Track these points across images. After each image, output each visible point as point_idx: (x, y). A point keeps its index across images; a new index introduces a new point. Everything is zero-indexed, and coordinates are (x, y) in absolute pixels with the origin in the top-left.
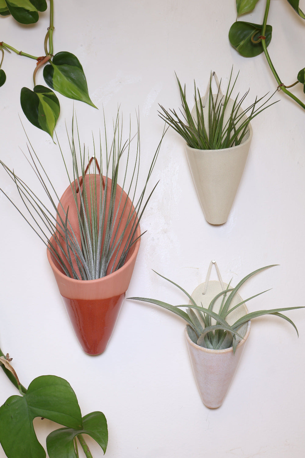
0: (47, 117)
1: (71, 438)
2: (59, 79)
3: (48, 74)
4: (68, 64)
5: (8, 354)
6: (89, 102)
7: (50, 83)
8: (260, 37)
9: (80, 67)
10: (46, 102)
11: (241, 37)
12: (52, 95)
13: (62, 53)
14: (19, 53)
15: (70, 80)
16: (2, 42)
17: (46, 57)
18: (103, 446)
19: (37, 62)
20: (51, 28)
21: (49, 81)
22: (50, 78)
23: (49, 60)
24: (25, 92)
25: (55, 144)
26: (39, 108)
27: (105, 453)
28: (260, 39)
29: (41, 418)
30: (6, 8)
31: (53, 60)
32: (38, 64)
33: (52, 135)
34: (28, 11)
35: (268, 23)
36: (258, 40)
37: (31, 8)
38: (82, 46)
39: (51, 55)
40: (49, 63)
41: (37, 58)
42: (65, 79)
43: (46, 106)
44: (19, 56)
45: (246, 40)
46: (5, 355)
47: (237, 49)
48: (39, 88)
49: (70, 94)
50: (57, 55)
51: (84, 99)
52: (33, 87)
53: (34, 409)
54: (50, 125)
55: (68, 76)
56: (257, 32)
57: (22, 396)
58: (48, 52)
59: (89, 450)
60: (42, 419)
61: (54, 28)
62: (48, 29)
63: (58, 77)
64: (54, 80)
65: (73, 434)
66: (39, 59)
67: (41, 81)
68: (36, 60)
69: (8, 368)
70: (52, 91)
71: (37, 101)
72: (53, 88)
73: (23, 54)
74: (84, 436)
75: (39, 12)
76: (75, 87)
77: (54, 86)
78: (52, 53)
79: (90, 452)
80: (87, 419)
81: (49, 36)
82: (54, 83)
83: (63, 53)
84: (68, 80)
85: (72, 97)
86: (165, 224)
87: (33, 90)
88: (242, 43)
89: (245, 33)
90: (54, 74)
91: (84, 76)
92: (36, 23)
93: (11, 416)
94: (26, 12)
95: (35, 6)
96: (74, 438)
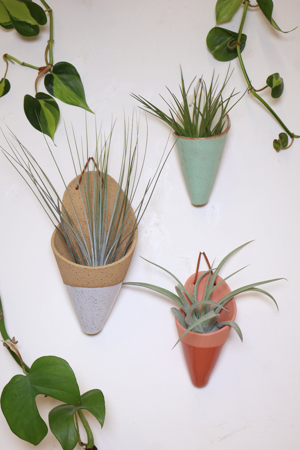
0: (48, 121)
1: (71, 413)
2: (59, 87)
3: (49, 82)
4: (67, 73)
5: (14, 338)
6: (87, 108)
7: (50, 90)
8: (235, 44)
9: (78, 76)
10: (47, 108)
11: (218, 42)
12: (52, 101)
13: (60, 63)
14: (22, 63)
15: (69, 88)
16: (6, 53)
17: (46, 67)
18: (101, 421)
19: (39, 71)
20: (51, 41)
21: (49, 89)
22: (50, 86)
23: (50, 70)
24: (28, 100)
25: (56, 146)
26: (41, 113)
27: (102, 427)
28: (235, 45)
29: (45, 395)
30: (10, 22)
31: (53, 70)
32: (39, 73)
33: (53, 138)
34: (29, 25)
35: (243, 32)
36: (234, 46)
37: (32, 22)
38: (79, 56)
39: (51, 65)
40: (49, 73)
41: (38, 68)
42: (64, 86)
43: (47, 112)
44: (22, 66)
45: (221, 45)
46: (12, 338)
47: (212, 52)
48: (40, 95)
49: (69, 100)
50: (56, 65)
51: (82, 105)
52: (35, 94)
53: (37, 387)
54: (50, 129)
55: (67, 84)
56: (234, 39)
57: (26, 375)
58: (49, 62)
59: (88, 425)
60: (46, 397)
61: (54, 41)
62: (48, 42)
63: (58, 85)
64: (54, 88)
65: (74, 410)
66: (41, 69)
67: (42, 89)
68: (38, 70)
69: (13, 350)
70: (52, 98)
71: (39, 107)
72: (53, 95)
73: (26, 64)
74: (84, 411)
75: (40, 26)
76: (73, 94)
77: (54, 94)
78: (52, 64)
79: (89, 426)
80: (87, 396)
81: (49, 48)
82: (54, 91)
83: (62, 63)
84: (67, 87)
85: (71, 103)
86: (157, 217)
87: (35, 97)
88: (217, 48)
89: (222, 38)
90: (54, 82)
91: (81, 84)
92: (37, 36)
93: (15, 394)
94: (28, 26)
95: (36, 20)
96: (75, 413)
